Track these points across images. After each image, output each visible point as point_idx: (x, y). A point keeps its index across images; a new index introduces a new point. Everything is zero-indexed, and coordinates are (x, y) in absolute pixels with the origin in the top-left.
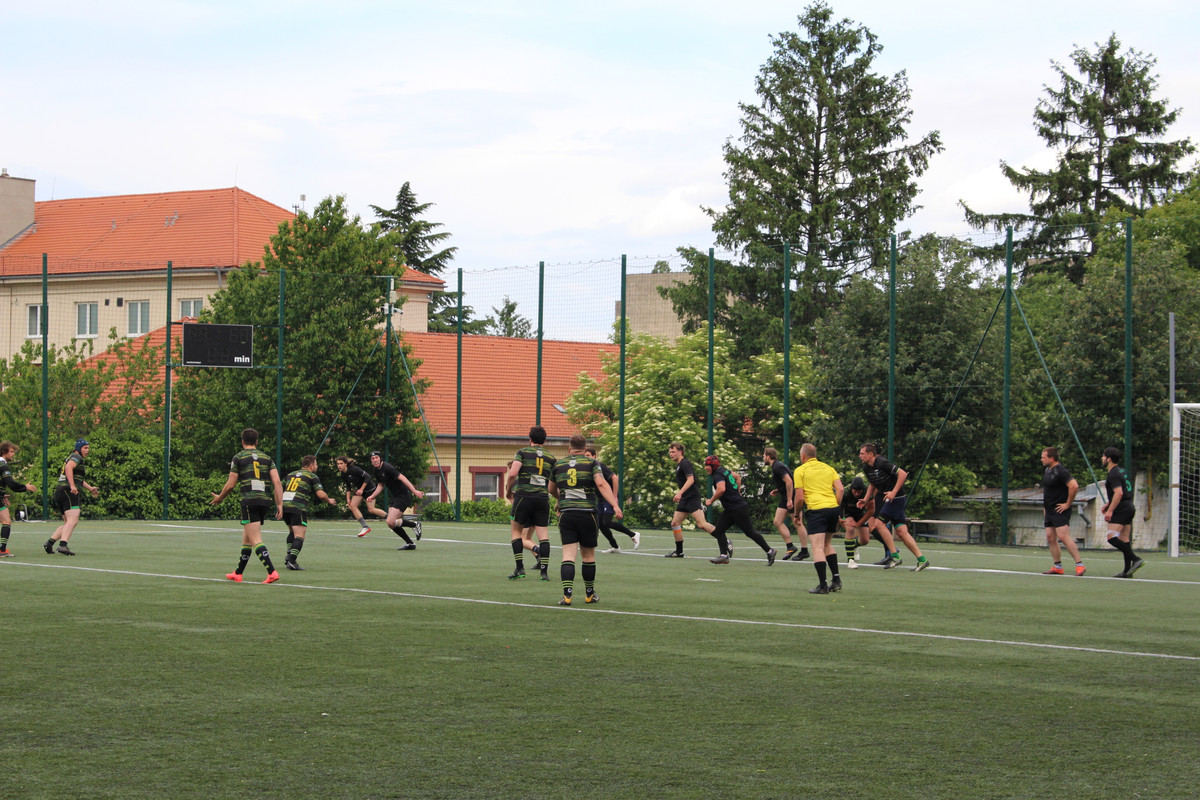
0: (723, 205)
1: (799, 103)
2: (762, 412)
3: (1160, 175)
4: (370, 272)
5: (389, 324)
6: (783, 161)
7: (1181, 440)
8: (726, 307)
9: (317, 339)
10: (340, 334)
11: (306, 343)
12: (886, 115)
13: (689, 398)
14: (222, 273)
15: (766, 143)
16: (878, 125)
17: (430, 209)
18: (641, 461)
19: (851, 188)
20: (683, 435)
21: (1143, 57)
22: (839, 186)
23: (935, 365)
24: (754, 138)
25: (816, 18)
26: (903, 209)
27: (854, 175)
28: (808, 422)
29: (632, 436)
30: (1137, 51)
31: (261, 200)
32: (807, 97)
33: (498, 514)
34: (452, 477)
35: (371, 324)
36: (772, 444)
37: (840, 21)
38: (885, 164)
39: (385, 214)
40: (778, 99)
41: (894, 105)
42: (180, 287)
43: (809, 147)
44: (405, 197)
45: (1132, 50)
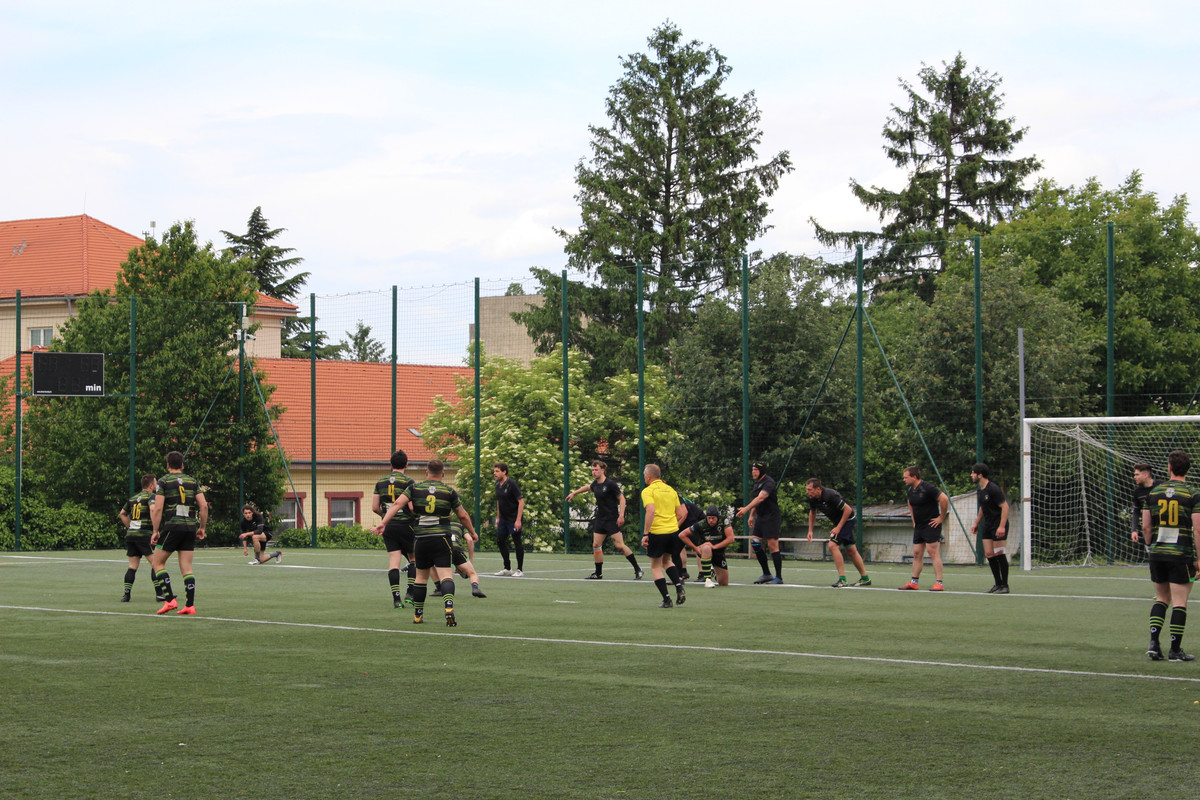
0: (575, 227)
1: (650, 125)
2: (617, 433)
3: (1005, 192)
4: (222, 298)
5: (242, 350)
6: (634, 184)
7: (1032, 454)
8: (580, 329)
9: (170, 366)
10: (194, 361)
11: (159, 370)
12: (736, 136)
13: (545, 420)
14: (72, 301)
15: (617, 164)
16: (727, 146)
17: (281, 235)
19: (702, 209)
20: (539, 458)
21: (989, 76)
22: (691, 207)
23: (789, 384)
24: (605, 159)
25: (665, 39)
26: (755, 229)
27: (705, 196)
28: (664, 443)
29: (489, 458)
30: (982, 70)
31: (110, 227)
32: (657, 119)
33: (354, 539)
34: (307, 503)
35: (224, 351)
36: (628, 465)
37: (689, 42)
38: (736, 184)
39: (236, 239)
40: (629, 121)
41: (743, 126)
42: (28, 316)
43: (660, 169)
44: (257, 223)
45: (978, 69)
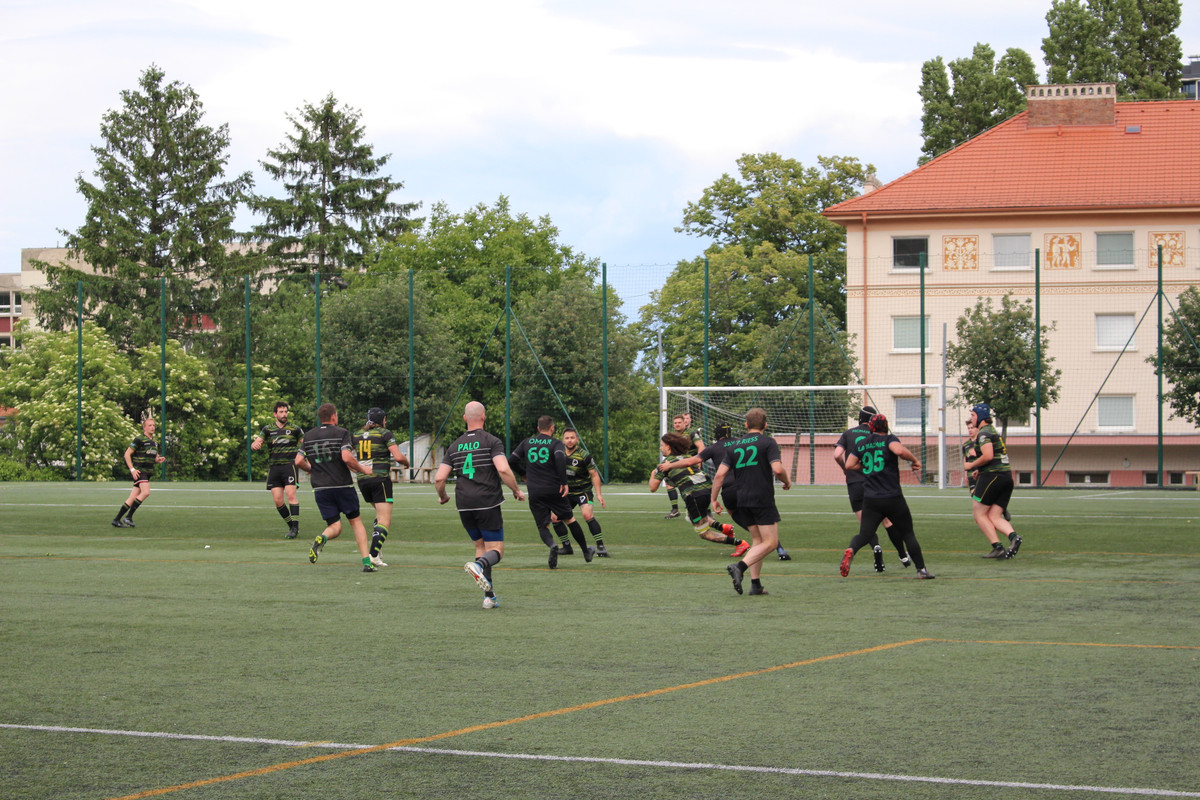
0: (78, 228)
3: (382, 206)
15: (113, 177)
18: (69, 432)
20: (103, 412)
21: (354, 111)
25: (152, 79)
28: (189, 400)
30: (350, 107)
32: (146, 142)
37: (171, 82)
38: (207, 196)
41: (217, 150)
45: (346, 106)
